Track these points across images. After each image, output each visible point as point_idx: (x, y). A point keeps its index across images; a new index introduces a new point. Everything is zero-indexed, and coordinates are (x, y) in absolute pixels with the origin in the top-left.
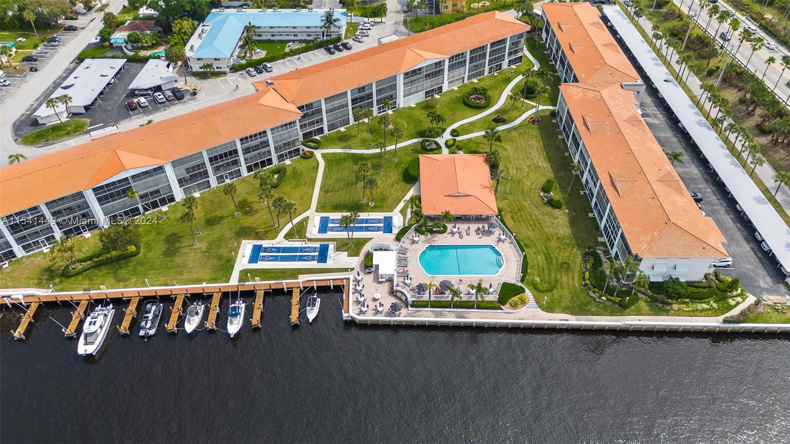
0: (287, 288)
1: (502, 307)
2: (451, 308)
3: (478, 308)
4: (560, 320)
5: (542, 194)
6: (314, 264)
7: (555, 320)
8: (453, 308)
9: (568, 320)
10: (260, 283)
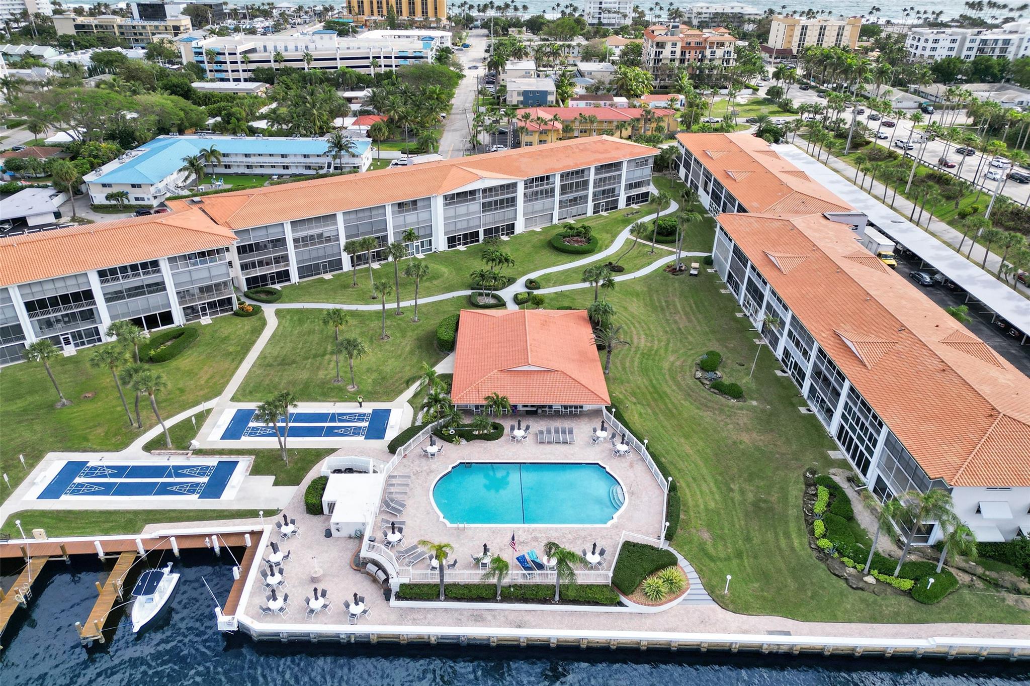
0: (107, 554)
1: (623, 599)
2: (497, 602)
3: (564, 601)
4: (771, 633)
5: (699, 374)
6: (191, 502)
7: (758, 632)
8: (501, 601)
9: (788, 633)
10: (46, 541)
